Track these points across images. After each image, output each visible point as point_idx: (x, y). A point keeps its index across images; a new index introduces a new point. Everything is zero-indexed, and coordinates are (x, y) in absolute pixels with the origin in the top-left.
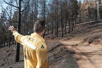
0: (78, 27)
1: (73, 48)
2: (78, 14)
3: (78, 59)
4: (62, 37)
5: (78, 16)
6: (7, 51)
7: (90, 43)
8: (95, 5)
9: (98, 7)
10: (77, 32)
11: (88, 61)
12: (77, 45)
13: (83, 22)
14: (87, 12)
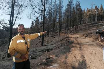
0: (82, 26)
1: (74, 40)
2: (82, 18)
3: (73, 47)
4: (71, 32)
5: (82, 20)
6: (39, 40)
7: (86, 37)
8: (94, 13)
9: (96, 14)
10: (81, 29)
11: (79, 48)
12: (77, 38)
13: (86, 23)
14: (88, 17)
